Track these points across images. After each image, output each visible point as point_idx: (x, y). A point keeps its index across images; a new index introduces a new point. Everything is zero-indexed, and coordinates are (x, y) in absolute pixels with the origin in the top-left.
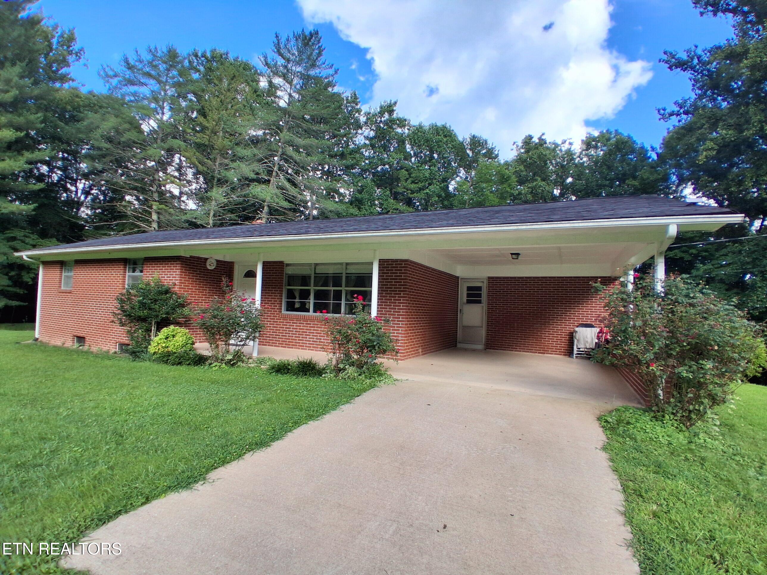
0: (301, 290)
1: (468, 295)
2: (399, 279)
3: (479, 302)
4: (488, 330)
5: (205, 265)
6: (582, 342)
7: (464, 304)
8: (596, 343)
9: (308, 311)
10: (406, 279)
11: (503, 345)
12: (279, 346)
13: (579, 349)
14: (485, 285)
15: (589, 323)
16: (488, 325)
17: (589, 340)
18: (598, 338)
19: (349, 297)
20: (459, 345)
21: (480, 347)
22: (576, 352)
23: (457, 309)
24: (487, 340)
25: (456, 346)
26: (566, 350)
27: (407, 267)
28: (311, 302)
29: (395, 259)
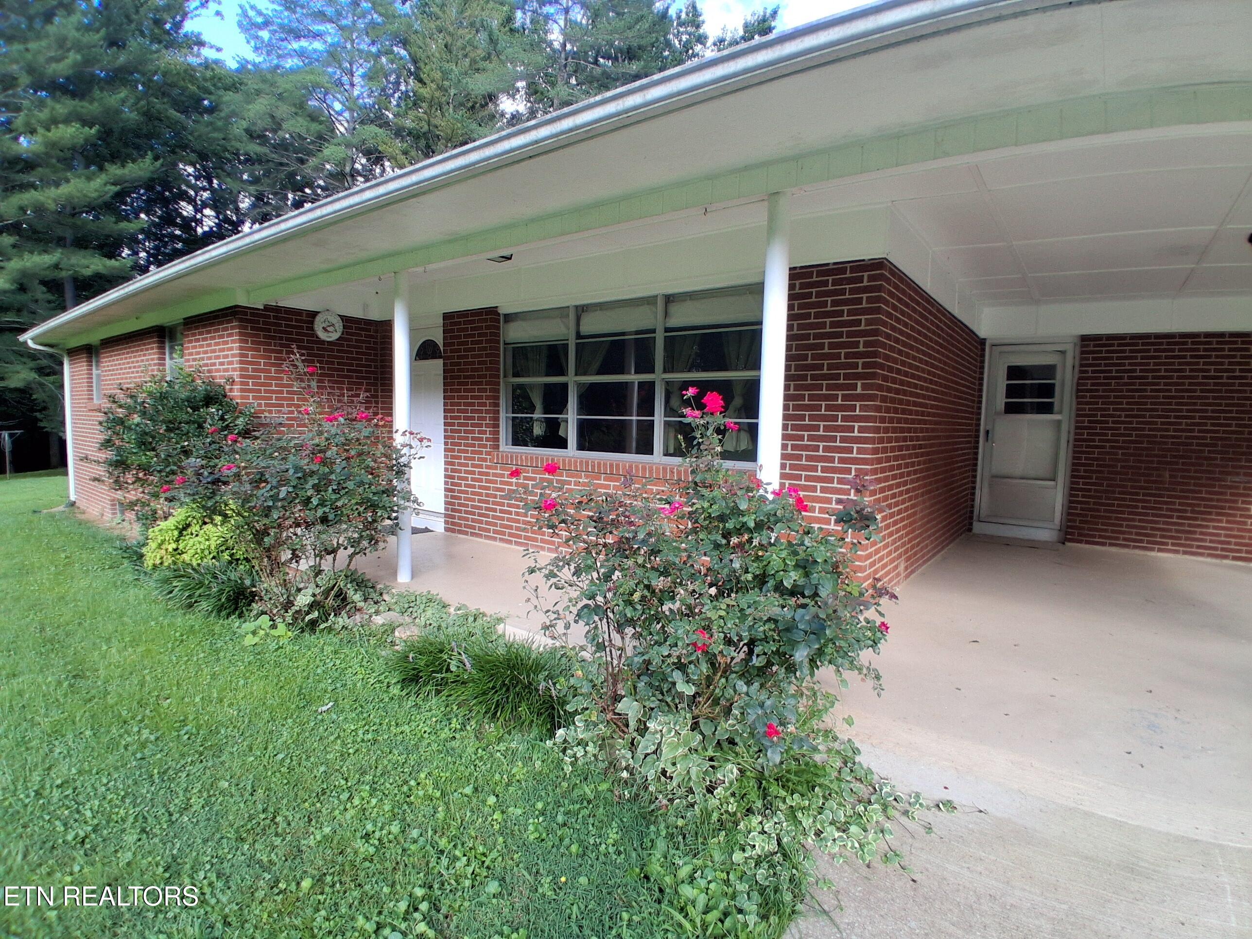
0: (547, 386)
1: (1011, 391)
2: (850, 334)
3: (1047, 409)
4: (1073, 490)
5: (312, 329)
7: (997, 414)
9: (562, 444)
11: (1123, 533)
12: (495, 539)
14: (1070, 355)
16: (1074, 476)
19: (675, 402)
20: (979, 528)
21: (1046, 534)
23: (978, 431)
24: (1071, 515)
25: (970, 530)
27: (877, 289)
28: (571, 419)
29: (835, 264)
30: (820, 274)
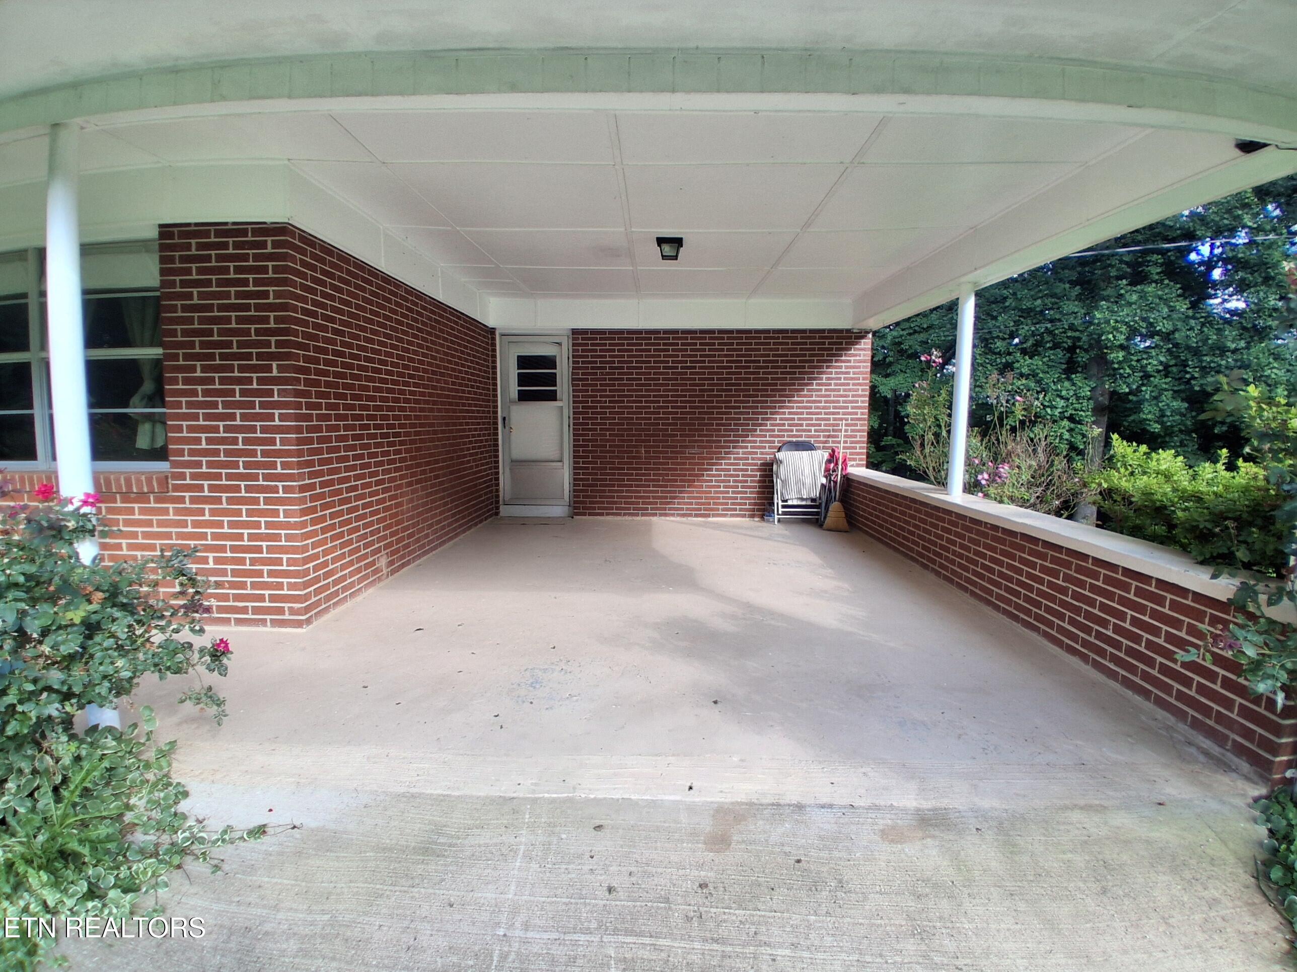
1: (523, 380)
2: (258, 308)
3: (552, 396)
4: (575, 469)
6: (794, 487)
7: (512, 402)
8: (823, 486)
10: (284, 307)
11: (616, 503)
13: (786, 501)
14: (565, 347)
15: (803, 439)
16: (576, 457)
17: (808, 481)
18: (828, 474)
20: (504, 511)
21: (559, 510)
22: (781, 510)
23: (496, 418)
24: (576, 491)
25: (497, 514)
26: (755, 504)
27: (284, 257)
29: (234, 223)
30: (218, 234)
